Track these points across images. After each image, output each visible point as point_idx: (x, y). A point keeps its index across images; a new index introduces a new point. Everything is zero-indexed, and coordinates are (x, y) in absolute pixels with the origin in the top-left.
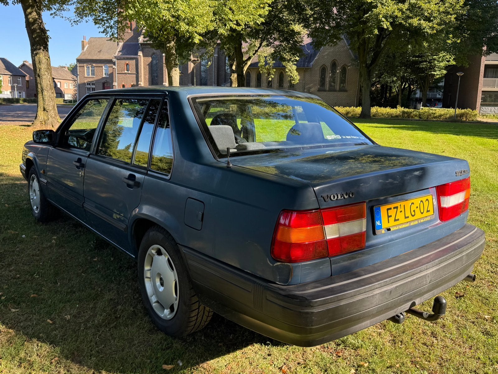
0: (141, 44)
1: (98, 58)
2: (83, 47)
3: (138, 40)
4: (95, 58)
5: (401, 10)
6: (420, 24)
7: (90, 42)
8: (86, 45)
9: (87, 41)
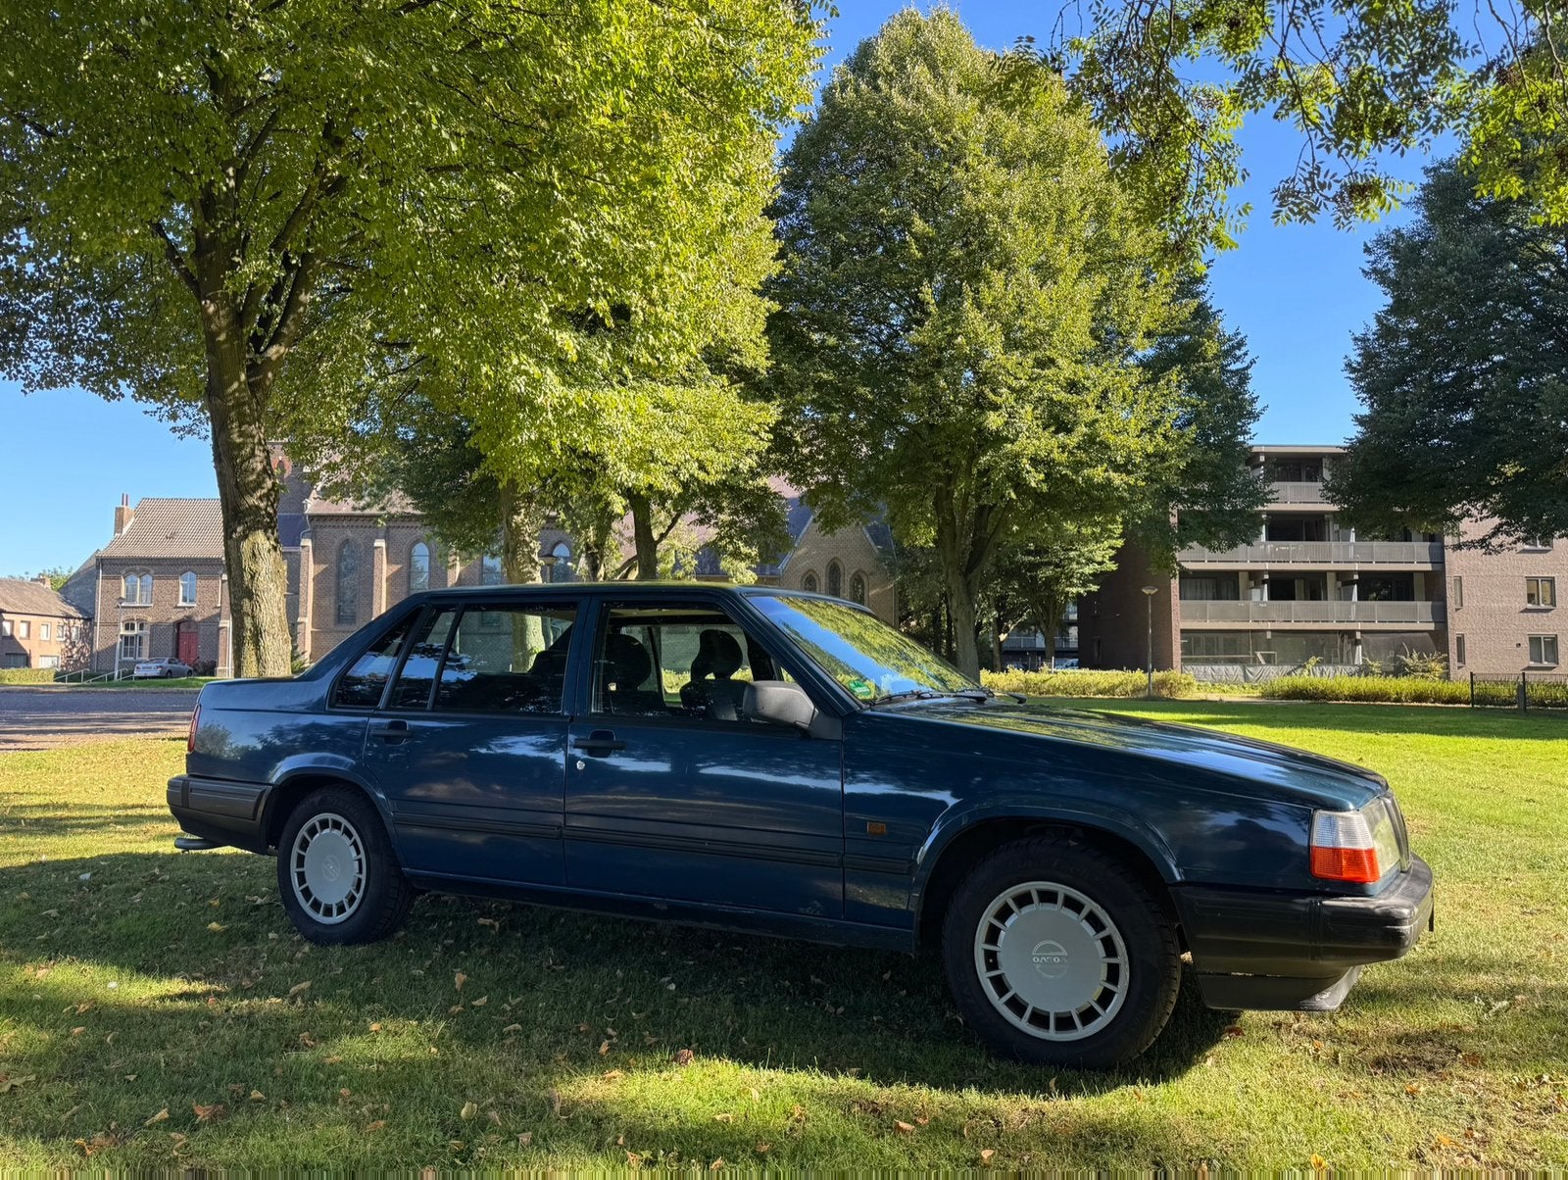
0: (312, 517)
1: (166, 554)
2: (119, 524)
3: (302, 507)
4: (156, 553)
5: (1063, 447)
6: (1108, 479)
7: (140, 511)
8: (129, 518)
9: (131, 507)
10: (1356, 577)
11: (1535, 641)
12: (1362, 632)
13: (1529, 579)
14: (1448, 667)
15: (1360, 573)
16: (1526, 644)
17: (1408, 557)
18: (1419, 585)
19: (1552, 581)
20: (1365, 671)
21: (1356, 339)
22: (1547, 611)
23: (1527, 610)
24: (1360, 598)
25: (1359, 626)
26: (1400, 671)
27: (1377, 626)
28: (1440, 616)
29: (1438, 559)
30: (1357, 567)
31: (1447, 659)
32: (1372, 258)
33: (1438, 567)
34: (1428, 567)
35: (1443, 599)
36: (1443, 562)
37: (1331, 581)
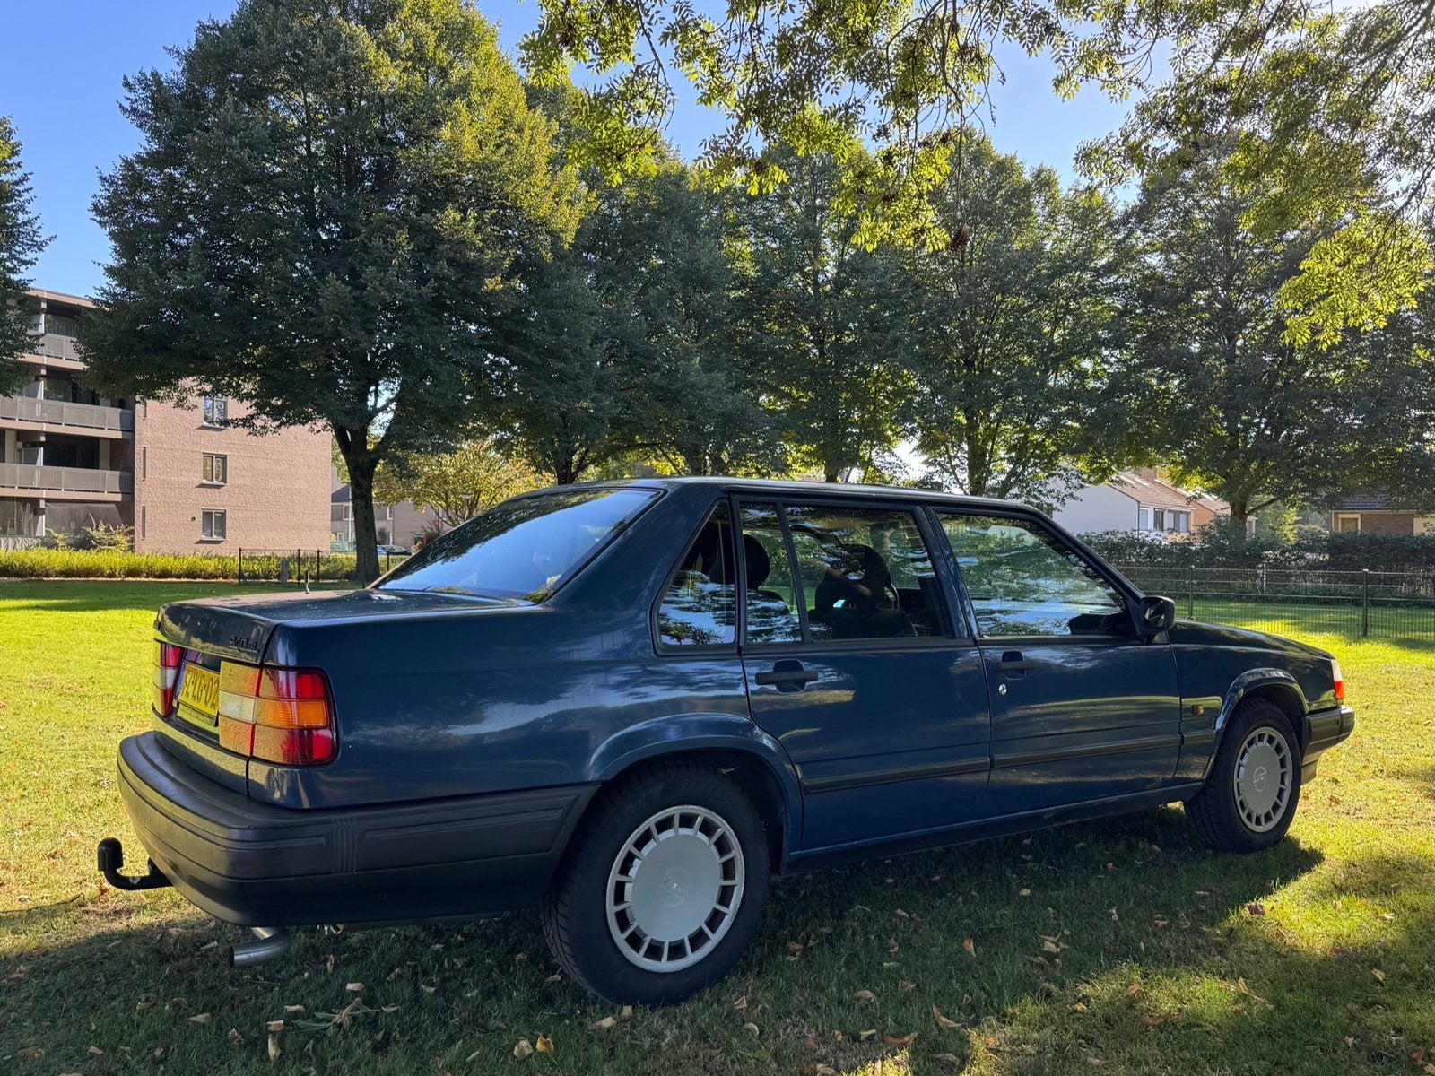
10: (43, 439)
11: (207, 515)
12: (48, 500)
13: (206, 455)
14: (132, 541)
15: (47, 434)
16: (199, 519)
17: (99, 422)
18: (104, 452)
19: (224, 459)
20: (49, 544)
21: (103, 179)
22: (219, 487)
23: (202, 486)
24: (46, 463)
25: (44, 494)
26: (84, 544)
27: (62, 495)
28: (128, 488)
29: (129, 427)
30: (45, 428)
31: (132, 532)
32: (132, 96)
33: (128, 435)
34: (118, 435)
35: (131, 469)
36: (133, 432)
37: (10, 440)
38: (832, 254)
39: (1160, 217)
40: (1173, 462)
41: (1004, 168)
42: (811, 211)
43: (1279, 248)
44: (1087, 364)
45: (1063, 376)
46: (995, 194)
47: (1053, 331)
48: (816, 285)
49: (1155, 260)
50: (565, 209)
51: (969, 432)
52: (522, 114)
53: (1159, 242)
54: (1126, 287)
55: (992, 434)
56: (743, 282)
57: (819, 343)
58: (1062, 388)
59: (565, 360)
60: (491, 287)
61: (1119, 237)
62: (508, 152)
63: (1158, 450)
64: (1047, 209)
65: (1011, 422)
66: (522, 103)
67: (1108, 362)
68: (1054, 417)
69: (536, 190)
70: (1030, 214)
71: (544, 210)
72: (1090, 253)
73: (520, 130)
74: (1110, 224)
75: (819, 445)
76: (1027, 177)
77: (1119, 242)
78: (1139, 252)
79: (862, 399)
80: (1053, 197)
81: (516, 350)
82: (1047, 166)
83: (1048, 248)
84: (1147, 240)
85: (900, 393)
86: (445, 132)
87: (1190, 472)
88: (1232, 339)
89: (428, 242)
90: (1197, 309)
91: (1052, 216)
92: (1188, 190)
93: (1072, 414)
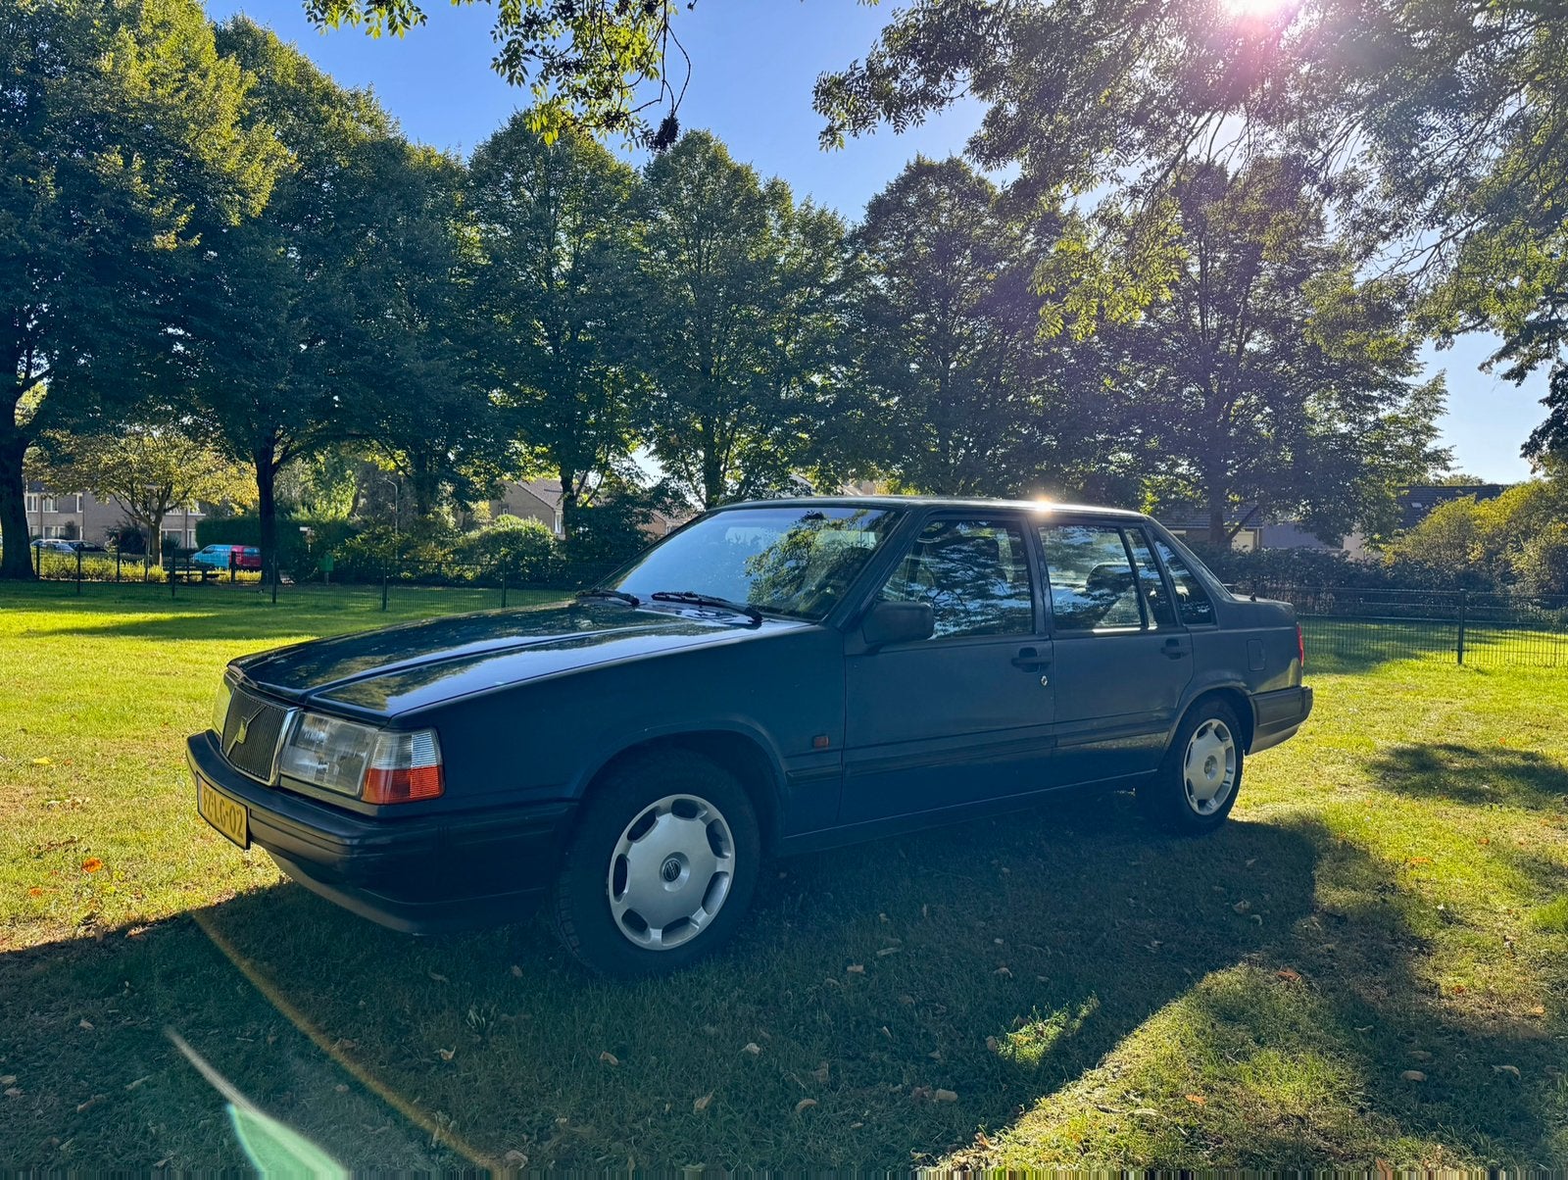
38: (568, 250)
39: (885, 239)
40: (893, 476)
41: (738, 175)
42: (545, 200)
43: (991, 276)
44: (816, 379)
45: (793, 388)
46: (730, 202)
47: (785, 345)
48: (550, 280)
49: (878, 281)
50: (257, 167)
51: (705, 440)
52: (209, 58)
53: (882, 264)
54: (853, 305)
55: (727, 444)
56: (471, 270)
57: (553, 339)
58: (793, 400)
59: (256, 334)
60: (161, 245)
61: (847, 256)
62: (189, 97)
63: (879, 465)
64: (780, 223)
65: (745, 431)
66: (210, 47)
67: (836, 378)
68: (787, 429)
69: (222, 141)
70: (765, 226)
71: (230, 165)
72: (820, 270)
73: (203, 76)
74: (839, 242)
75: (553, 445)
76: (762, 188)
77: (847, 262)
78: (866, 273)
79: (598, 401)
80: (785, 210)
81: (197, 321)
82: (781, 179)
83: (781, 260)
84: (873, 261)
85: (636, 396)
86: (105, 64)
87: (907, 486)
88: (947, 362)
89: (81, 186)
90: (916, 331)
91: (784, 229)
92: (912, 215)
93: (802, 426)
